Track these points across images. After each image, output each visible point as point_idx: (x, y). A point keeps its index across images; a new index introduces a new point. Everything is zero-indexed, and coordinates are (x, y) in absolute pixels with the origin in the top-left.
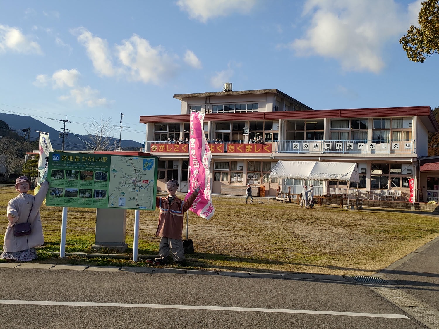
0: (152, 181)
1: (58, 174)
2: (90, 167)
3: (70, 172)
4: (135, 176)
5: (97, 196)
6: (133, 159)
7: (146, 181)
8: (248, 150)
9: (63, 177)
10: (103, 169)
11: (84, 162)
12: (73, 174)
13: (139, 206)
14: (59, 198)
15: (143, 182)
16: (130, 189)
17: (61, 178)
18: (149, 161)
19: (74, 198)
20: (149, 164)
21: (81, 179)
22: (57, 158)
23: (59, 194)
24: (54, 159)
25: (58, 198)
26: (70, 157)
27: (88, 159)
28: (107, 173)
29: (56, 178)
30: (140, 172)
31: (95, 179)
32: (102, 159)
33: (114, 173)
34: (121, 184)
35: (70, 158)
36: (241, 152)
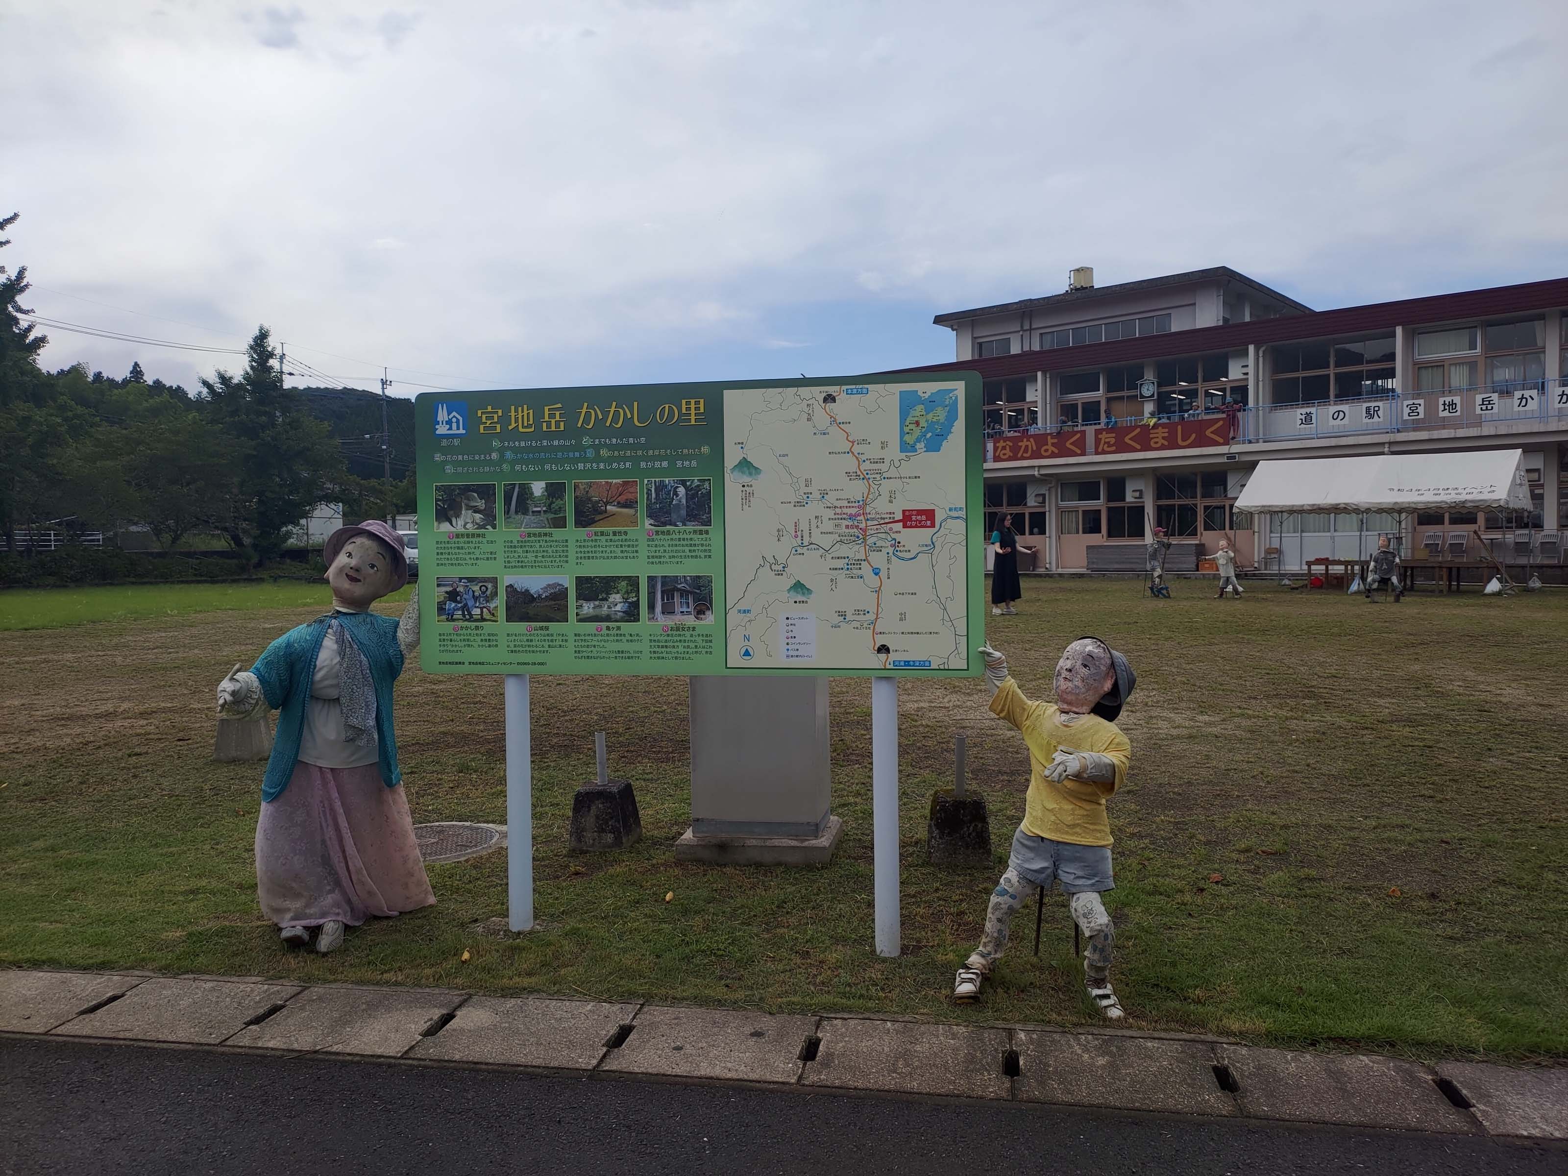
0: (954, 514)
1: (469, 507)
2: (619, 459)
3: (525, 493)
4: (856, 490)
5: (668, 610)
6: (844, 395)
7: (920, 512)
8: (1156, 443)
9: (490, 518)
10: (686, 463)
11: (591, 433)
12: (540, 499)
13: (893, 656)
14: (478, 632)
15: (910, 519)
16: (840, 563)
17: (483, 527)
18: (931, 403)
19: (555, 627)
20: (931, 415)
21: (579, 523)
22: (454, 426)
23: (478, 611)
24: (442, 430)
25: (477, 628)
26: (516, 411)
27: (606, 414)
28: (706, 485)
29: (459, 525)
30: (884, 467)
31: (647, 523)
32: (680, 410)
33: (746, 479)
34: (789, 542)
35: (516, 420)
36: (1136, 450)
